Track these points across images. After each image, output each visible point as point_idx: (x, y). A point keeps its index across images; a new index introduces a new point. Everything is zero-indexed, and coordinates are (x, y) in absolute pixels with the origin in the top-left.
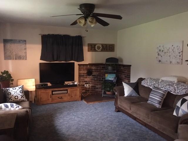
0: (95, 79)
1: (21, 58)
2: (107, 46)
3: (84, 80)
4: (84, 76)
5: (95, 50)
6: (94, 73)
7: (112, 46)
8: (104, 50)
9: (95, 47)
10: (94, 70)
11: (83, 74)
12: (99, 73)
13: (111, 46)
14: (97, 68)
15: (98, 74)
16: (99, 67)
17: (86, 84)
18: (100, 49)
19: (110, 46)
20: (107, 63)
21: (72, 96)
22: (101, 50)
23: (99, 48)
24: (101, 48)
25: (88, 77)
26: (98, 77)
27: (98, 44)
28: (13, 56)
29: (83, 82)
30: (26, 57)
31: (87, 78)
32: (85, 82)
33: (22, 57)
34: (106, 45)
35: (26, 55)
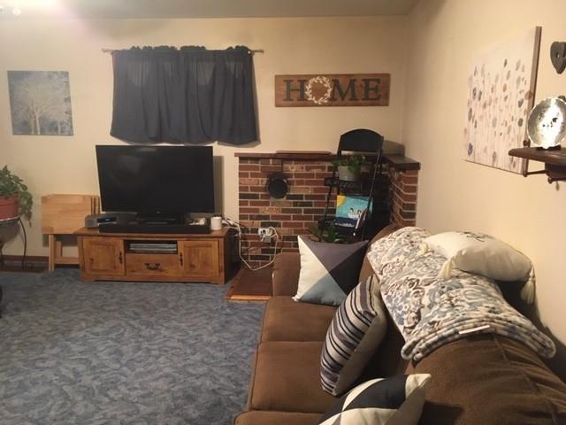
0: (300, 211)
1: (56, 129)
2: (356, 84)
3: (257, 210)
4: (256, 197)
5: (303, 101)
6: (295, 190)
7: (378, 81)
8: (343, 99)
9: (302, 90)
10: (297, 175)
11: (253, 189)
12: (315, 190)
13: (372, 84)
14: (308, 169)
15: (310, 192)
16: (318, 167)
17: (263, 225)
18: (322, 96)
19: (367, 81)
20: (344, 152)
21: (192, 266)
22: (330, 99)
23: (319, 91)
24: (330, 91)
25: (272, 200)
26: (310, 204)
27: (316, 76)
28: (35, 122)
29: (252, 218)
30: (71, 127)
31: (267, 204)
32: (259, 217)
33: (59, 127)
34: (352, 79)
35: (70, 120)
